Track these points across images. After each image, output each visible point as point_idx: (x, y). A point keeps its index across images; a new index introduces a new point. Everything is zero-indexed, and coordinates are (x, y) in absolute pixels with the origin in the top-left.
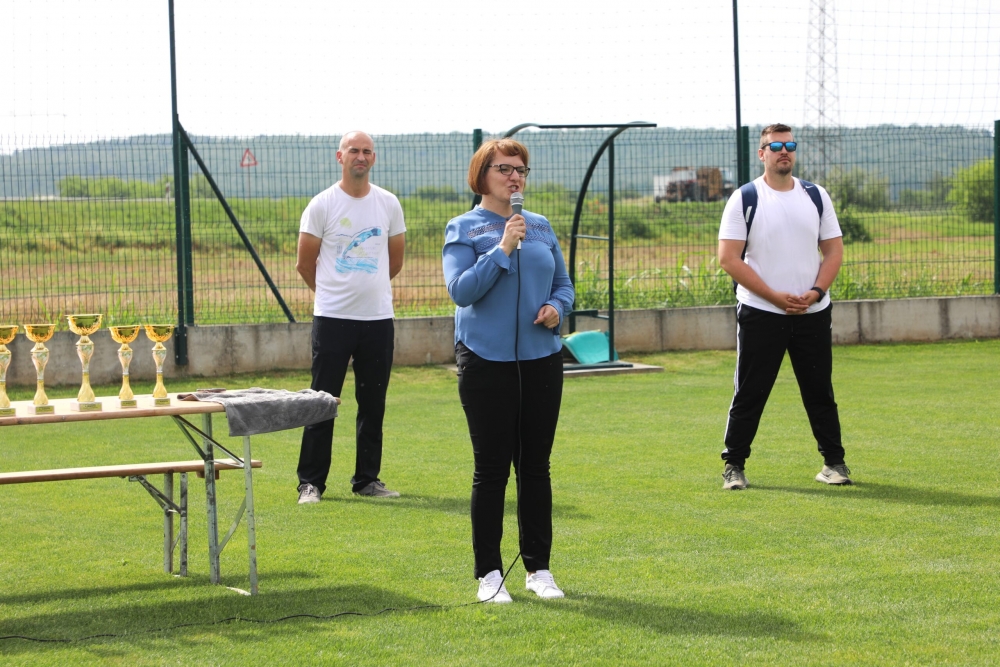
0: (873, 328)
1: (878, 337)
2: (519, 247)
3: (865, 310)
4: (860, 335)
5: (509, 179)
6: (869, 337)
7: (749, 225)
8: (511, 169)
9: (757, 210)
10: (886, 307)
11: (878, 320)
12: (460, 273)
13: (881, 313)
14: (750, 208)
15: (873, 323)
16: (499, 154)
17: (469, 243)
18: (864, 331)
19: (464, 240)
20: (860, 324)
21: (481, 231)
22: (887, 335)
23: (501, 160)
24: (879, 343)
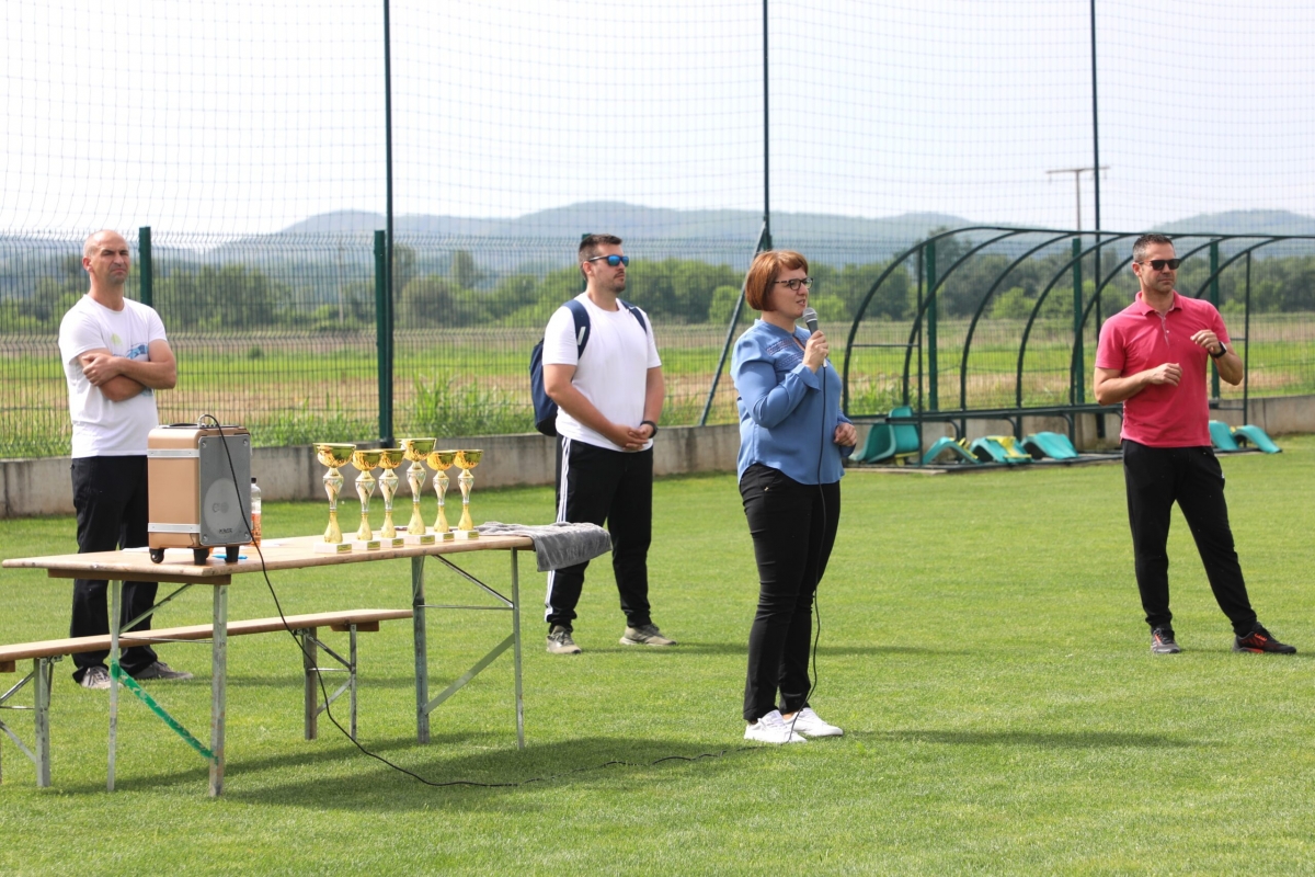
0: (22, 497)
1: (27, 509)
2: (825, 365)
3: (13, 472)
4: (7, 507)
5: (797, 294)
6: (17, 509)
7: (581, 349)
8: (798, 283)
9: (592, 331)
10: (36, 469)
11: (27, 487)
12: (768, 392)
13: (29, 477)
14: (583, 329)
15: (21, 490)
16: (785, 270)
17: (771, 360)
18: (11, 501)
19: (766, 358)
20: (6, 492)
21: (777, 348)
22: (35, 507)
23: (788, 275)
24: (29, 516)
